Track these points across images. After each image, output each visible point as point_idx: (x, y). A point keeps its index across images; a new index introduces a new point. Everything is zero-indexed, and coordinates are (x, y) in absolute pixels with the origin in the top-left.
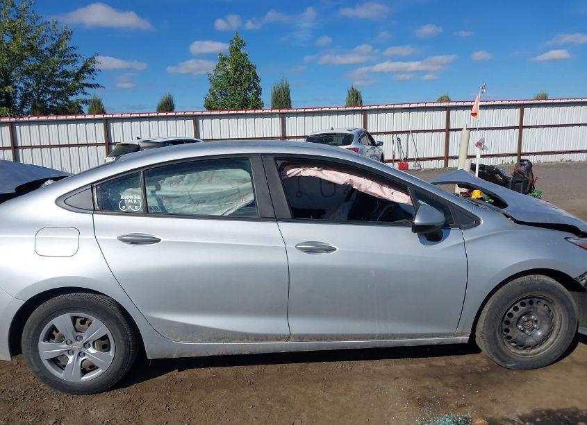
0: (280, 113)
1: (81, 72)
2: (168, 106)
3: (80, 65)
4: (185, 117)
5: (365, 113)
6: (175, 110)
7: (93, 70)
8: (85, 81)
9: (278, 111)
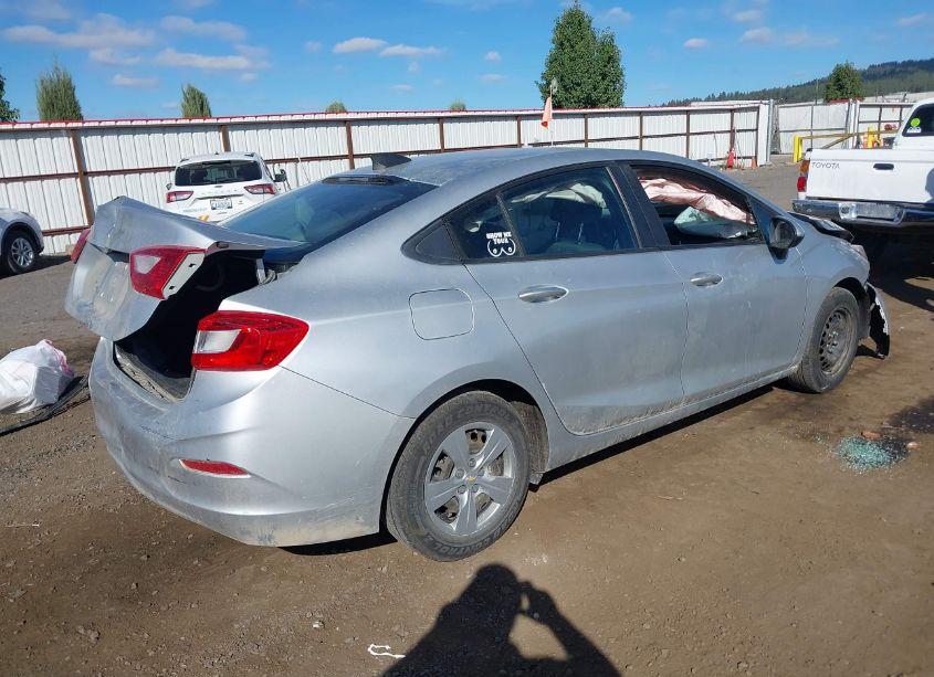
0: (67, 129)
5: (224, 128)
9: (63, 125)
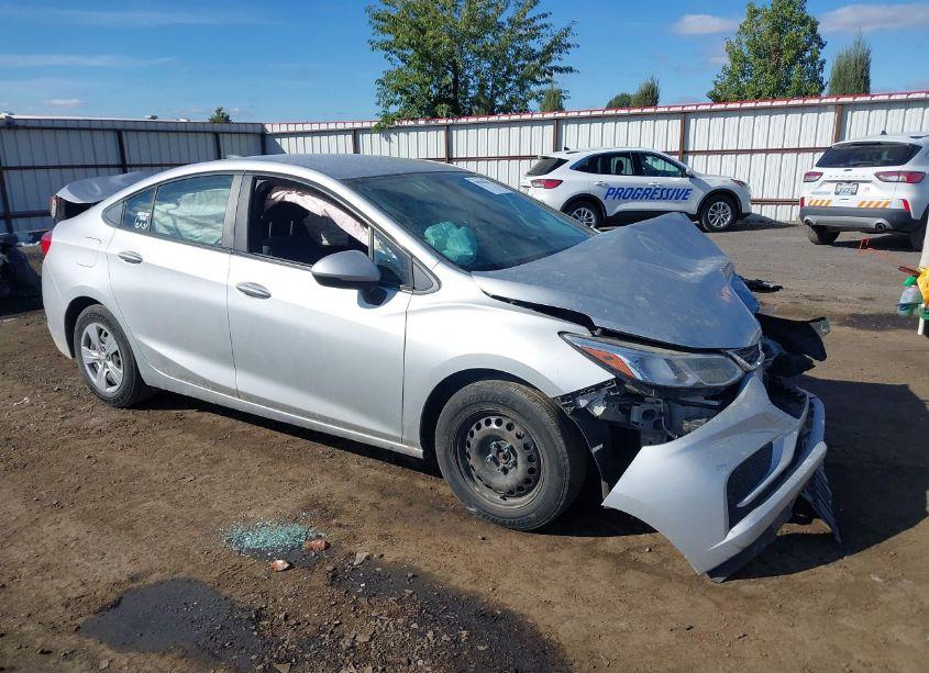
0: (836, 105)
1: (549, 50)
2: (650, 97)
3: (547, 41)
4: (668, 115)
6: (659, 105)
7: (569, 46)
8: (552, 64)
9: (833, 100)
